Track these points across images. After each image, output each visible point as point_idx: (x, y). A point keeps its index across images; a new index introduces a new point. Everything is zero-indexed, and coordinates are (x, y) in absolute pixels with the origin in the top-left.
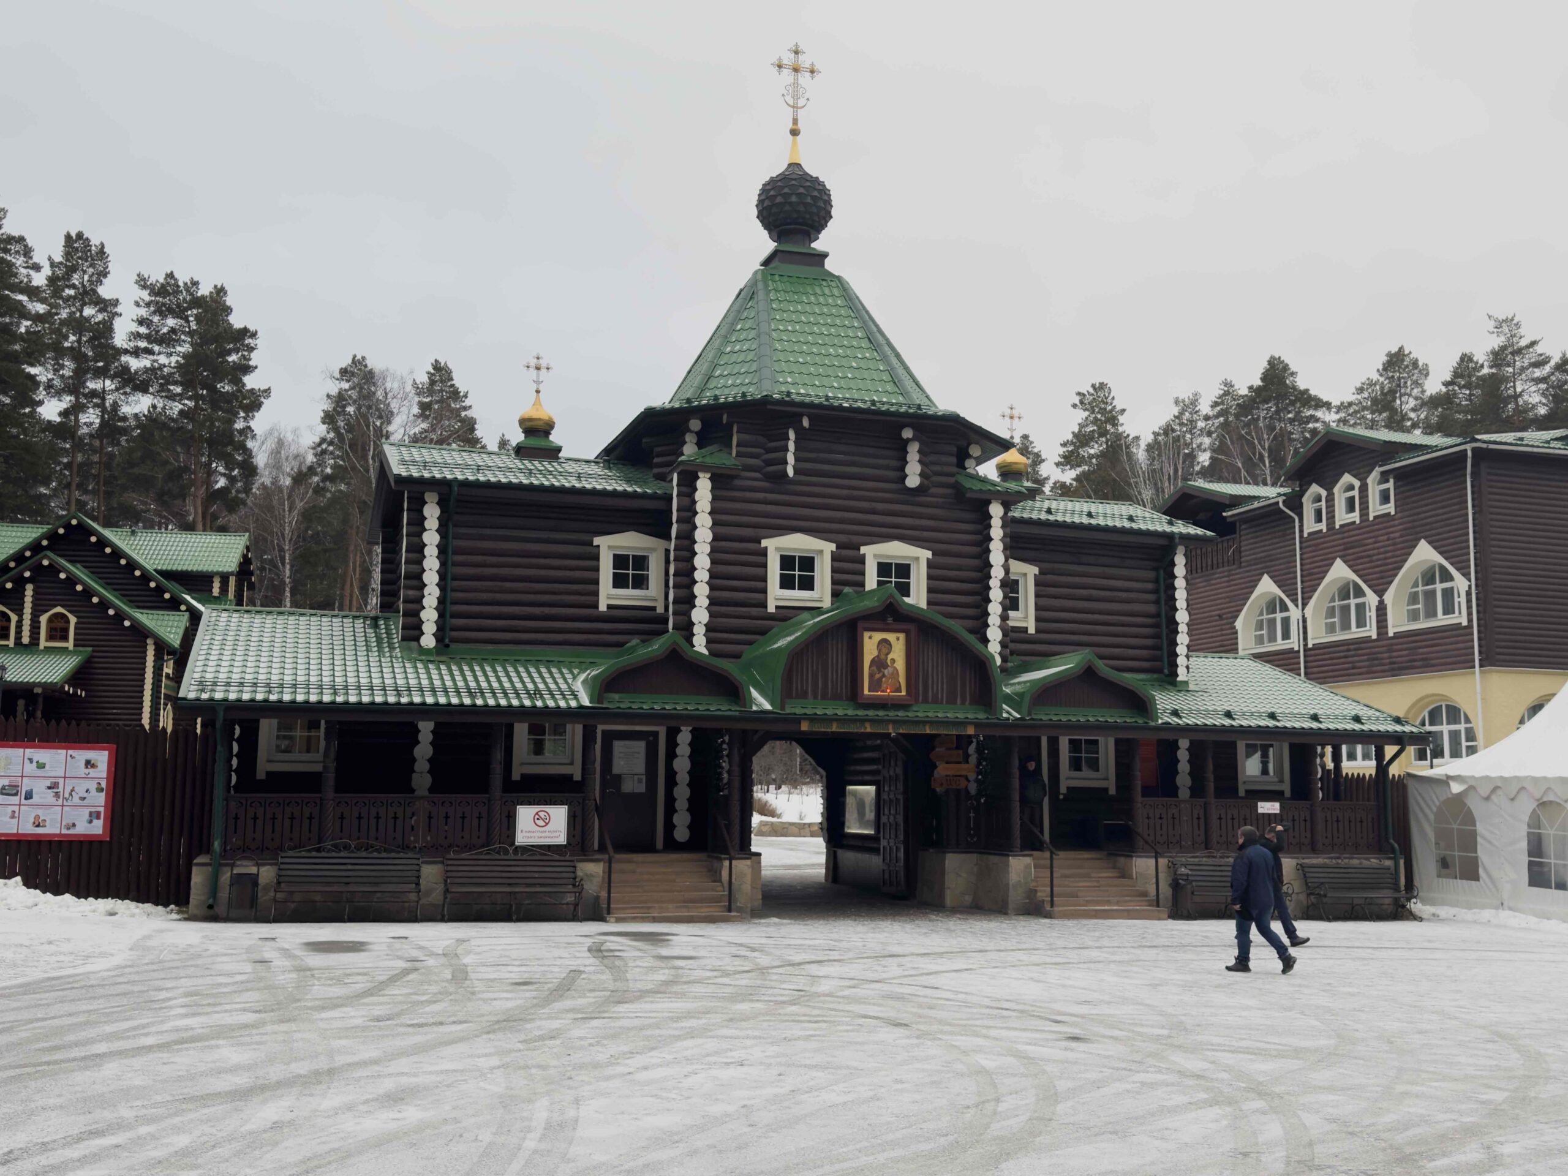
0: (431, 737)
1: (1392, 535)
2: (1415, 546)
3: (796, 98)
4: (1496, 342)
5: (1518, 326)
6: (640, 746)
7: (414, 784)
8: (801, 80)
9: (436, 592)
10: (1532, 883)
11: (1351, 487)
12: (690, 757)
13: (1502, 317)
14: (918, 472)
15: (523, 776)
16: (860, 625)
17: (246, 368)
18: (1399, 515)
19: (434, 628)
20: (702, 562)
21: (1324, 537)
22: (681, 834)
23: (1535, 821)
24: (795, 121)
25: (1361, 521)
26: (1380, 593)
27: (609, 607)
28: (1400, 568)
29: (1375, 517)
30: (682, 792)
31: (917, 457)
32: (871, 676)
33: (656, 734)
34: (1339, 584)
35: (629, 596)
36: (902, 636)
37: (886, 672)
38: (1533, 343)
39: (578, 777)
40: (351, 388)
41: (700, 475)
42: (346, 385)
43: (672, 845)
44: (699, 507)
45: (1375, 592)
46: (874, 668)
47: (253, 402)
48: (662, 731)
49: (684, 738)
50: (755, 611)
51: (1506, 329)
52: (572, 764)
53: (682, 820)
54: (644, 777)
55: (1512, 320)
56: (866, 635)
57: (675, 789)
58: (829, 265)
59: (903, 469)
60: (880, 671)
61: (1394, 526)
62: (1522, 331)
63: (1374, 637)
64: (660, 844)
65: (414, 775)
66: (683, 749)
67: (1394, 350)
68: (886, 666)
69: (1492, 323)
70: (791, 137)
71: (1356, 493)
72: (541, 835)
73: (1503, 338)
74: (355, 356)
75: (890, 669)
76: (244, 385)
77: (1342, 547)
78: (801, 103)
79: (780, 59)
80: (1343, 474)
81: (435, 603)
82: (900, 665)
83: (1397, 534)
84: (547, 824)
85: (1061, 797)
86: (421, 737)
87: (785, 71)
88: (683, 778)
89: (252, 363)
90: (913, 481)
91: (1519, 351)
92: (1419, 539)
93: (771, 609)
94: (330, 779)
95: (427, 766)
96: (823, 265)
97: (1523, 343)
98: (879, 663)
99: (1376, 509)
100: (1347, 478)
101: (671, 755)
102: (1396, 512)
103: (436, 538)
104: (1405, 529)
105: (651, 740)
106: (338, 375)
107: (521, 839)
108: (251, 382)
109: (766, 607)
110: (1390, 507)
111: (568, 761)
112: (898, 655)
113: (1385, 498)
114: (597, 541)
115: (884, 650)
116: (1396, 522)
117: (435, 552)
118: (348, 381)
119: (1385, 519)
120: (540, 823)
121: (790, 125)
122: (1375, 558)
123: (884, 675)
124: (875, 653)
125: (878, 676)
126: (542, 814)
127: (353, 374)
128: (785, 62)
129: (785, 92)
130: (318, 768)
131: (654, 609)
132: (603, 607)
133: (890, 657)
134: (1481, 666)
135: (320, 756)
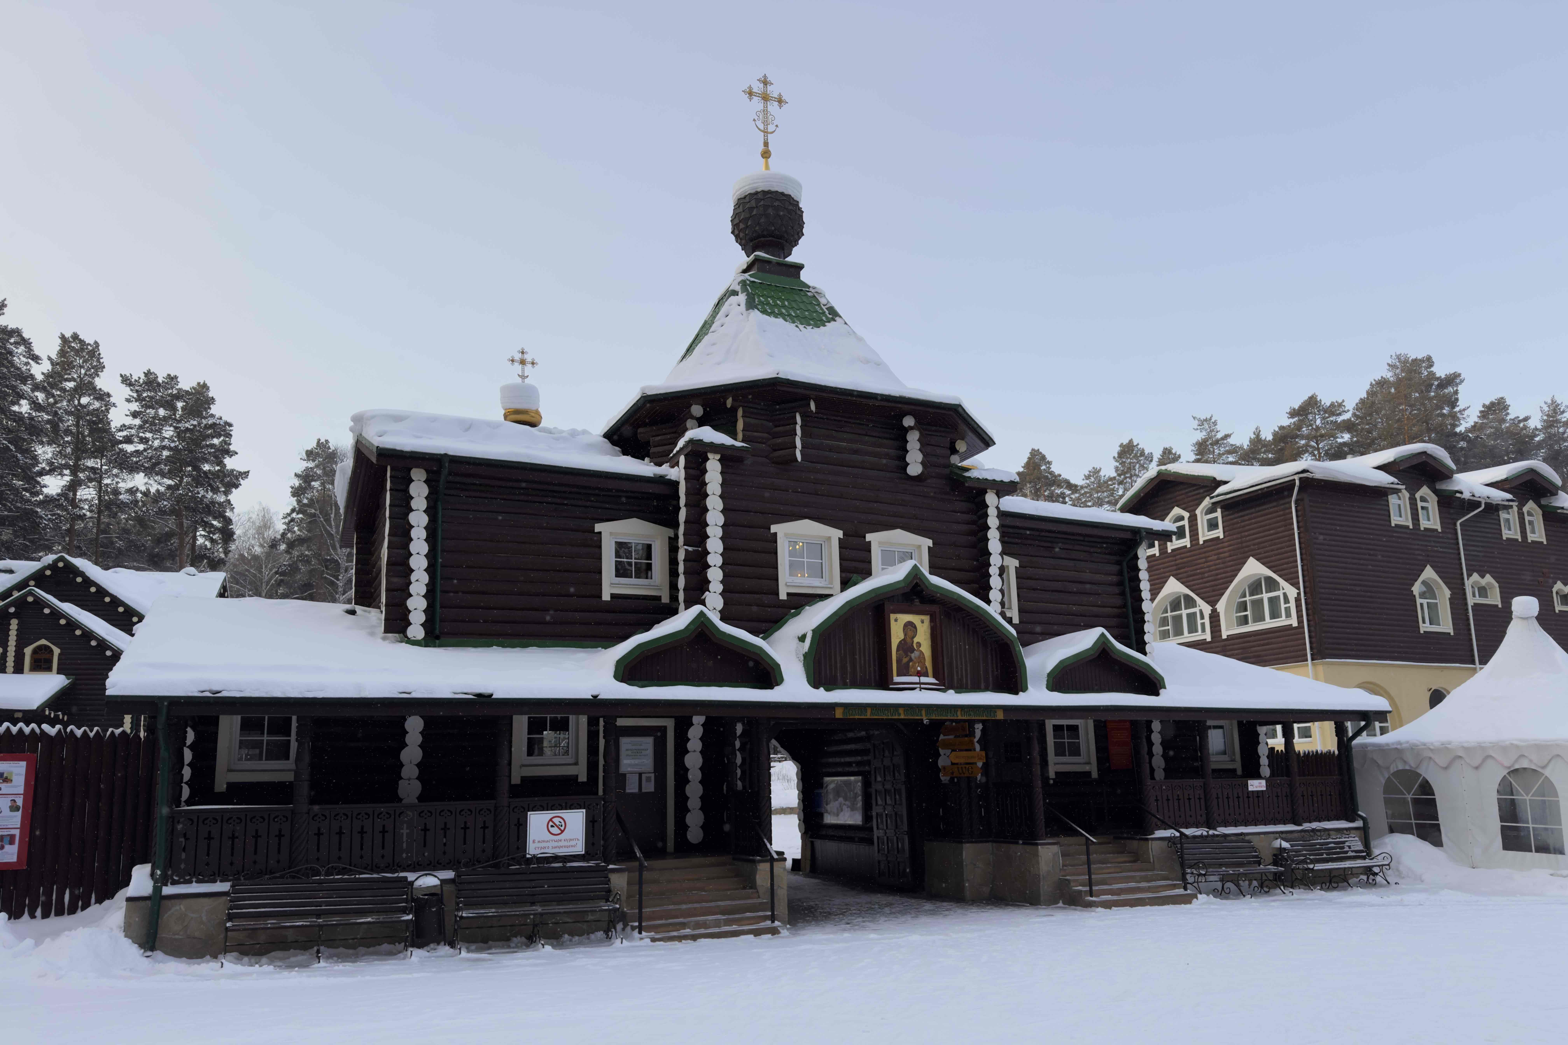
0: (420, 739)
1: (1222, 555)
2: (1244, 563)
3: (766, 123)
4: (1200, 436)
5: (1215, 423)
6: (647, 743)
7: (401, 792)
8: (770, 108)
9: (425, 578)
10: (1507, 846)
11: (1181, 518)
12: (701, 752)
13: (1203, 417)
14: (920, 460)
15: (524, 779)
16: (888, 606)
17: (225, 451)
18: (1226, 539)
19: (422, 618)
20: (715, 546)
21: (1157, 560)
22: (695, 835)
23: (1506, 787)
24: (766, 144)
25: (1192, 545)
26: (1213, 603)
27: (613, 596)
28: (1231, 582)
29: (1205, 541)
30: (694, 790)
31: (918, 445)
32: (899, 661)
33: (663, 729)
34: (1171, 599)
35: (632, 587)
36: (927, 618)
37: (913, 655)
38: (1227, 436)
39: (583, 778)
40: (317, 466)
41: (710, 455)
42: (311, 464)
43: (684, 848)
44: (710, 489)
45: (1208, 602)
46: (901, 652)
47: (232, 480)
48: (669, 724)
49: (695, 733)
50: (766, 599)
51: (1206, 426)
52: (576, 764)
53: (695, 819)
54: (653, 775)
55: (1210, 419)
56: (893, 617)
57: (688, 786)
58: (804, 276)
59: (904, 458)
60: (907, 656)
61: (1223, 548)
62: (1218, 427)
63: (1209, 639)
64: (670, 845)
65: (400, 782)
66: (695, 744)
67: (1125, 442)
68: (912, 650)
69: (1196, 422)
70: (764, 160)
71: (1186, 523)
72: (556, 844)
73: (1204, 433)
74: (319, 440)
75: (916, 653)
76: (225, 465)
77: (1175, 567)
78: (771, 128)
79: (750, 87)
80: (1173, 508)
81: (423, 591)
82: (926, 649)
83: (1227, 554)
84: (562, 831)
85: (1051, 782)
86: (408, 739)
87: (755, 99)
88: (695, 775)
89: (232, 448)
90: (915, 468)
91: (1217, 442)
92: (1249, 557)
93: (783, 596)
94: (304, 790)
95: (416, 772)
96: (798, 276)
97: (1219, 436)
98: (906, 647)
99: (1205, 535)
100: (1177, 511)
101: (681, 750)
102: (1224, 537)
103: (424, 520)
104: (1234, 550)
105: (659, 734)
106: (305, 457)
107: (533, 848)
108: (230, 463)
109: (778, 594)
110: (1219, 533)
111: (572, 761)
112: (923, 638)
113: (1213, 525)
114: (598, 527)
115: (910, 633)
116: (1226, 544)
117: (423, 534)
118: (314, 461)
119: (1214, 542)
120: (555, 830)
121: (761, 147)
122: (1206, 575)
123: (911, 660)
124: (902, 637)
125: (905, 660)
126: (556, 820)
127: (318, 454)
128: (755, 90)
129: (756, 118)
130: (289, 777)
131: (659, 598)
132: (606, 597)
133: (916, 640)
134: (1313, 659)
135: (290, 764)
